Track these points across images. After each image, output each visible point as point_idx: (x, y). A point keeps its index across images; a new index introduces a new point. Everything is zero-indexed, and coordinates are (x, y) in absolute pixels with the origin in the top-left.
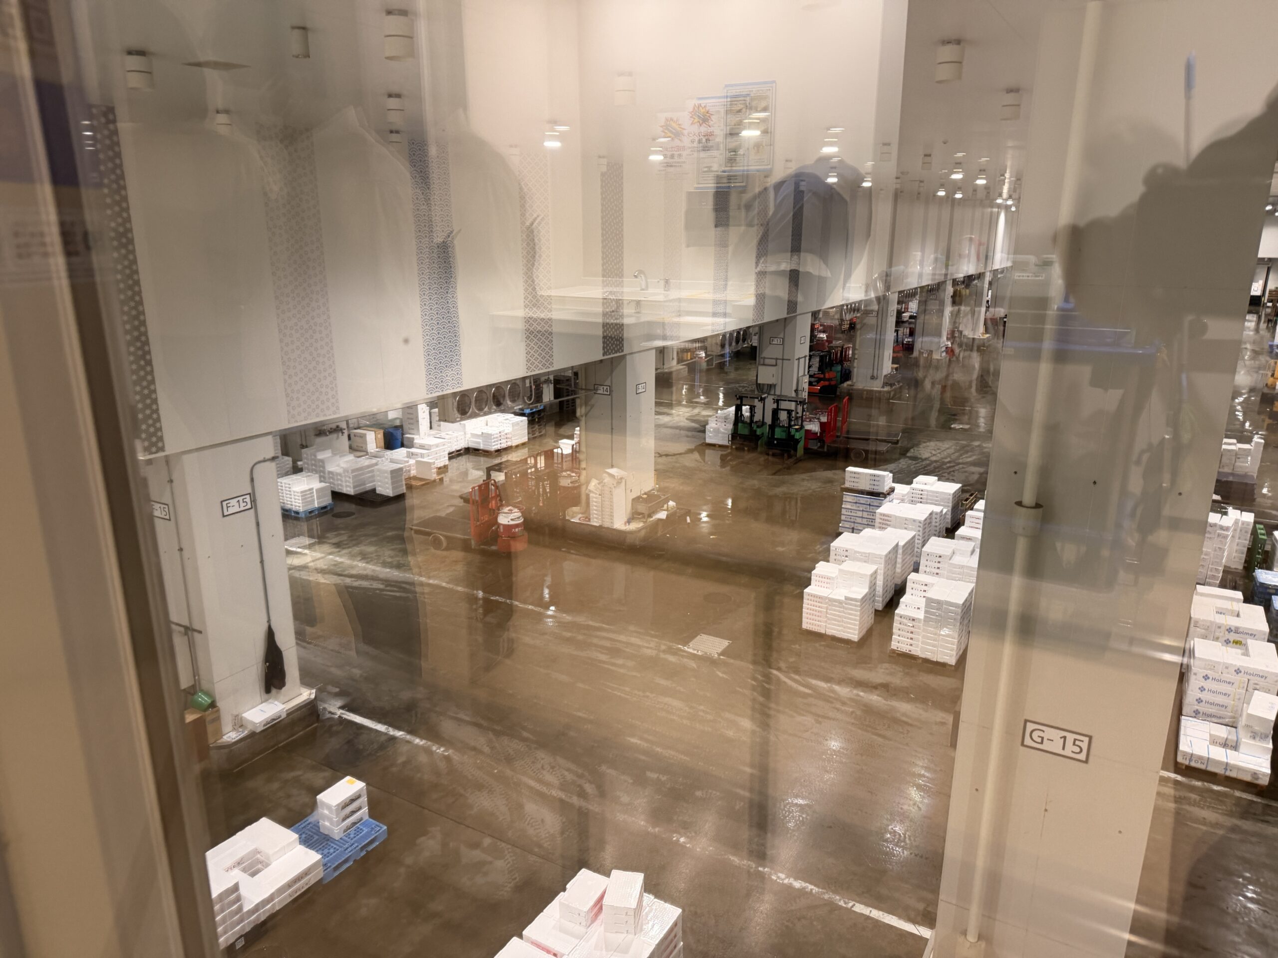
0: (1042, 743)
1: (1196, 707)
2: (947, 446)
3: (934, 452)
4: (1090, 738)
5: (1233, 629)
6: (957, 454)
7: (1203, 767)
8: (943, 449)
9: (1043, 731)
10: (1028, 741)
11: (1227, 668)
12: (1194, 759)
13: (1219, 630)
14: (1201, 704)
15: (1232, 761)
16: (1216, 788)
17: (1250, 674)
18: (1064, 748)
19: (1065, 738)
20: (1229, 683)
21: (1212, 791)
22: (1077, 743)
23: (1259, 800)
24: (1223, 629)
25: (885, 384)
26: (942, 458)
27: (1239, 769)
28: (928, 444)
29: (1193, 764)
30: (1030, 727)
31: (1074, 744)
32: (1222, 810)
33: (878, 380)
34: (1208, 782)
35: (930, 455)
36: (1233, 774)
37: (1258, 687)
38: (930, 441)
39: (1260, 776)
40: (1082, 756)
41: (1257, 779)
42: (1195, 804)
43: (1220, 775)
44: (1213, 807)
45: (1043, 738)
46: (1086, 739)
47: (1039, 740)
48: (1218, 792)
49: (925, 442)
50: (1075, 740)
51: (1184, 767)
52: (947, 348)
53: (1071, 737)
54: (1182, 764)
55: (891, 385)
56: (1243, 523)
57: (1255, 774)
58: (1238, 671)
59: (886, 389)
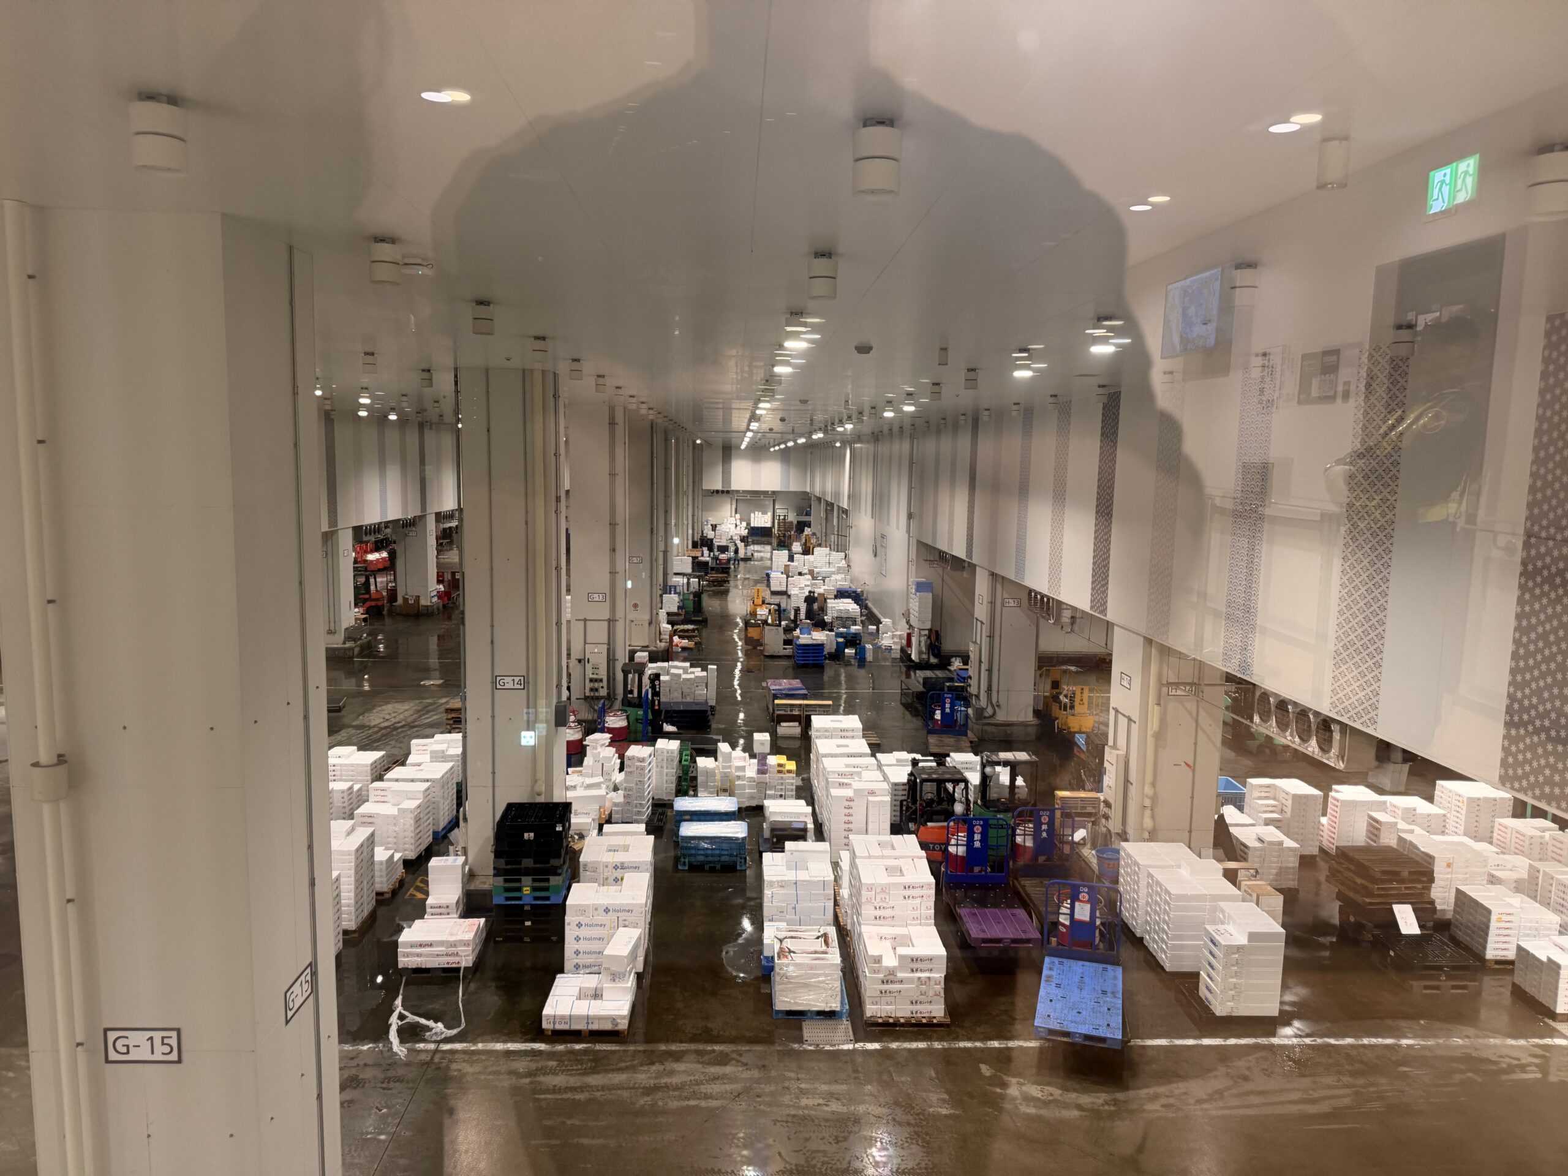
0: (128, 1052)
1: (576, 961)
2: (406, 707)
3: (387, 717)
4: (178, 1031)
5: (619, 865)
6: (415, 716)
7: (566, 1027)
8: (400, 711)
9: (127, 1038)
10: (113, 1056)
11: (596, 909)
12: (557, 1021)
13: (606, 870)
14: (580, 956)
15: (592, 1012)
16: (578, 1047)
17: (618, 911)
18: (153, 1053)
19: (151, 1039)
20: (601, 925)
21: (573, 1052)
22: (166, 1041)
23: (618, 1048)
24: (610, 867)
25: (348, 638)
26: (395, 723)
27: (600, 1018)
28: (384, 707)
29: (558, 1027)
30: (112, 1036)
31: (163, 1044)
32: (577, 1070)
33: (336, 635)
34: (571, 1042)
35: (382, 720)
36: (595, 1027)
37: (627, 923)
38: (388, 703)
39: (619, 1021)
40: (174, 1056)
41: (617, 1025)
42: (553, 1072)
43: (584, 1031)
44: (568, 1070)
45: (128, 1046)
46: (174, 1034)
47: (124, 1050)
48: (580, 1050)
49: (380, 706)
50: (163, 1038)
51: (550, 1033)
52: (438, 592)
53: (157, 1036)
54: (548, 1030)
55: (355, 640)
56: (668, 751)
57: (613, 1019)
58: (607, 910)
59: (348, 645)
